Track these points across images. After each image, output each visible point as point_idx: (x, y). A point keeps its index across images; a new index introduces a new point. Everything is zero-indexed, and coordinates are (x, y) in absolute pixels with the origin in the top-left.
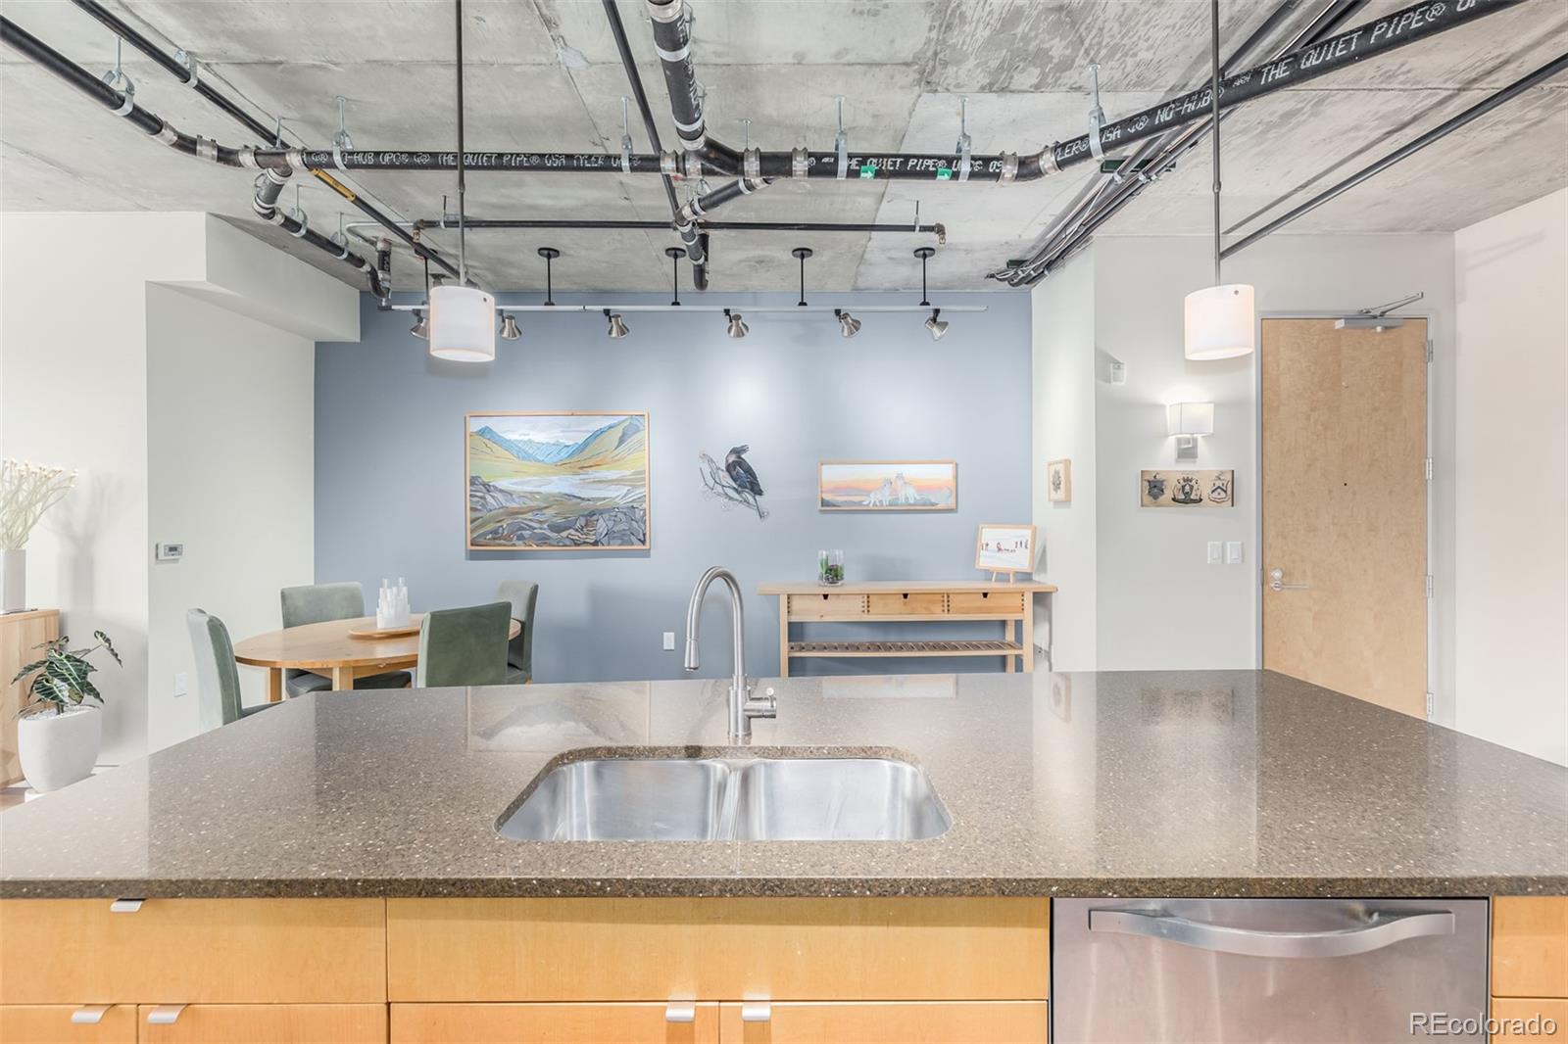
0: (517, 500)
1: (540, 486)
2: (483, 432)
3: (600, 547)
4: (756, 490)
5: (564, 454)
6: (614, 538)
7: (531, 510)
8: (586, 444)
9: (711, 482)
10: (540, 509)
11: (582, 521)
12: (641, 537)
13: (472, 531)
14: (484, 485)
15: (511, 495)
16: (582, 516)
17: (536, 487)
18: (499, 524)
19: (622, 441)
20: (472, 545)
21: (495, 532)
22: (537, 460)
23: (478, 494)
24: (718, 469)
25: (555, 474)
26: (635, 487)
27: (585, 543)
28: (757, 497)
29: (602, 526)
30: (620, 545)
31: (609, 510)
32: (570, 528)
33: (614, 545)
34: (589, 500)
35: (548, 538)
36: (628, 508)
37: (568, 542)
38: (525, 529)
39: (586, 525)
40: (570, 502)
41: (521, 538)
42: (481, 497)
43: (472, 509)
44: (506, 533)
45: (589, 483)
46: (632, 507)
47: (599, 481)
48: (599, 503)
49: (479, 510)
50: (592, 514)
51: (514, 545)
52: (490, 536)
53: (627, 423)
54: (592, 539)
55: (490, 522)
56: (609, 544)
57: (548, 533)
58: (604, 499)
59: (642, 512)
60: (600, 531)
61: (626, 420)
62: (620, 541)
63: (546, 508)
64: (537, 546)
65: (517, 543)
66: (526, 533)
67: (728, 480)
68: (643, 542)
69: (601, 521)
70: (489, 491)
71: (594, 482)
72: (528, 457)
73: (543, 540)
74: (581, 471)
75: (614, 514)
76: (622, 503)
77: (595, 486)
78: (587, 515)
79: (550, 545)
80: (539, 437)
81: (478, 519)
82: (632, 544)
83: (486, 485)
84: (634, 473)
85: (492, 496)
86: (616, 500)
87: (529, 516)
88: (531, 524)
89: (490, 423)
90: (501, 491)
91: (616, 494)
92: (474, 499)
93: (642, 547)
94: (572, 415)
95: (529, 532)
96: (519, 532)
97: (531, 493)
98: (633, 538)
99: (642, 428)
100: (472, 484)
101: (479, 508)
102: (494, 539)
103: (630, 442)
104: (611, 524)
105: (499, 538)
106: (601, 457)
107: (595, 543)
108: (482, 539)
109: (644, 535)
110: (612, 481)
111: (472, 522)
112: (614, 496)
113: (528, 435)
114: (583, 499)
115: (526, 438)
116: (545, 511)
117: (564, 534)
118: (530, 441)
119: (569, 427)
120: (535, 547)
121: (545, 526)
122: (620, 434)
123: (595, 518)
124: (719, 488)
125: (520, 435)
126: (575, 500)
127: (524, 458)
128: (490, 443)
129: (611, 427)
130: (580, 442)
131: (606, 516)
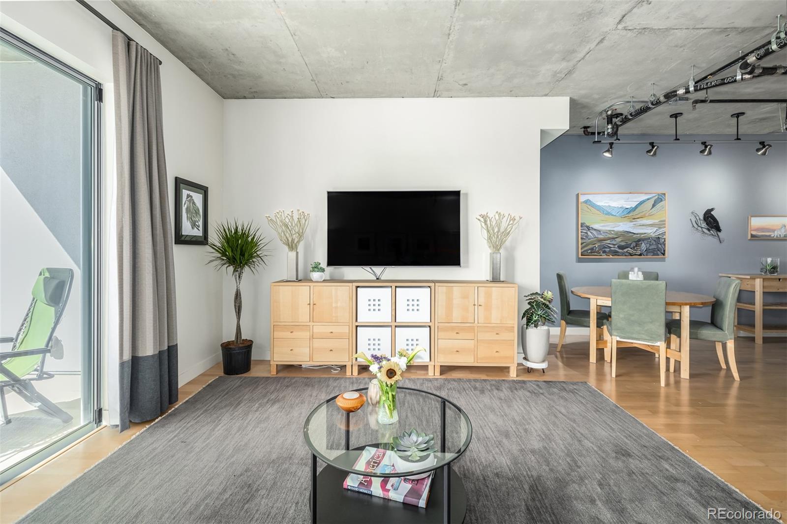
0: (603, 234)
1: (614, 227)
2: (586, 202)
3: (643, 257)
4: (718, 229)
5: (625, 213)
6: (649, 252)
7: (609, 239)
8: (636, 207)
9: (696, 226)
10: (614, 238)
11: (634, 244)
12: (663, 252)
13: (581, 249)
14: (587, 227)
15: (600, 232)
16: (635, 242)
17: (611, 227)
18: (594, 245)
19: (654, 206)
20: (582, 255)
21: (592, 249)
22: (613, 215)
23: (584, 231)
24: (700, 219)
25: (621, 222)
26: (660, 228)
27: (636, 254)
28: (719, 233)
29: (644, 246)
30: (653, 255)
31: (646, 239)
32: (627, 248)
33: (649, 255)
34: (637, 234)
35: (617, 252)
36: (656, 238)
37: (627, 254)
38: (607, 248)
39: (636, 246)
40: (628, 235)
41: (604, 252)
42: (585, 233)
43: (582, 238)
44: (597, 250)
45: (637, 226)
46: (659, 237)
47: (643, 225)
48: (642, 236)
49: (584, 239)
50: (639, 240)
51: (601, 255)
52: (589, 251)
53: (657, 197)
54: (639, 252)
55: (589, 245)
56: (647, 255)
57: (617, 250)
58: (645, 233)
59: (663, 240)
60: (643, 249)
61: (656, 196)
62: (652, 254)
63: (617, 238)
64: (612, 256)
65: (604, 254)
66: (607, 250)
67: (704, 225)
68: (664, 254)
69: (643, 244)
70: (589, 230)
71: (640, 225)
72: (608, 214)
73: (615, 253)
74: (634, 220)
75: (650, 241)
76: (653, 235)
77: (640, 227)
78: (637, 241)
79: (618, 255)
80: (614, 204)
81: (584, 243)
82: (658, 255)
83: (588, 228)
84: (660, 221)
85: (591, 232)
86: (651, 234)
87: (608, 242)
88: (609, 245)
89: (590, 197)
90: (595, 230)
91: (651, 232)
92: (583, 234)
93: (663, 257)
94: (630, 193)
95: (609, 249)
96: (604, 249)
97: (609, 231)
98: (658, 252)
99: (663, 199)
100: (581, 226)
101: (584, 238)
102: (591, 252)
103: (658, 206)
104: (648, 245)
105: (594, 252)
106: (643, 213)
107: (640, 255)
108: (586, 253)
109: (664, 251)
110: (647, 225)
111: (582, 244)
112: (650, 232)
113: (608, 203)
114: (635, 234)
115: (607, 205)
116: (616, 239)
117: (625, 250)
118: (609, 206)
119: (628, 199)
120: (611, 256)
121: (616, 246)
122: (653, 203)
123: (640, 242)
124: (699, 228)
125: (605, 203)
126: (631, 234)
127: (606, 214)
128: (589, 207)
129: (648, 199)
130: (633, 206)
131: (646, 242)
